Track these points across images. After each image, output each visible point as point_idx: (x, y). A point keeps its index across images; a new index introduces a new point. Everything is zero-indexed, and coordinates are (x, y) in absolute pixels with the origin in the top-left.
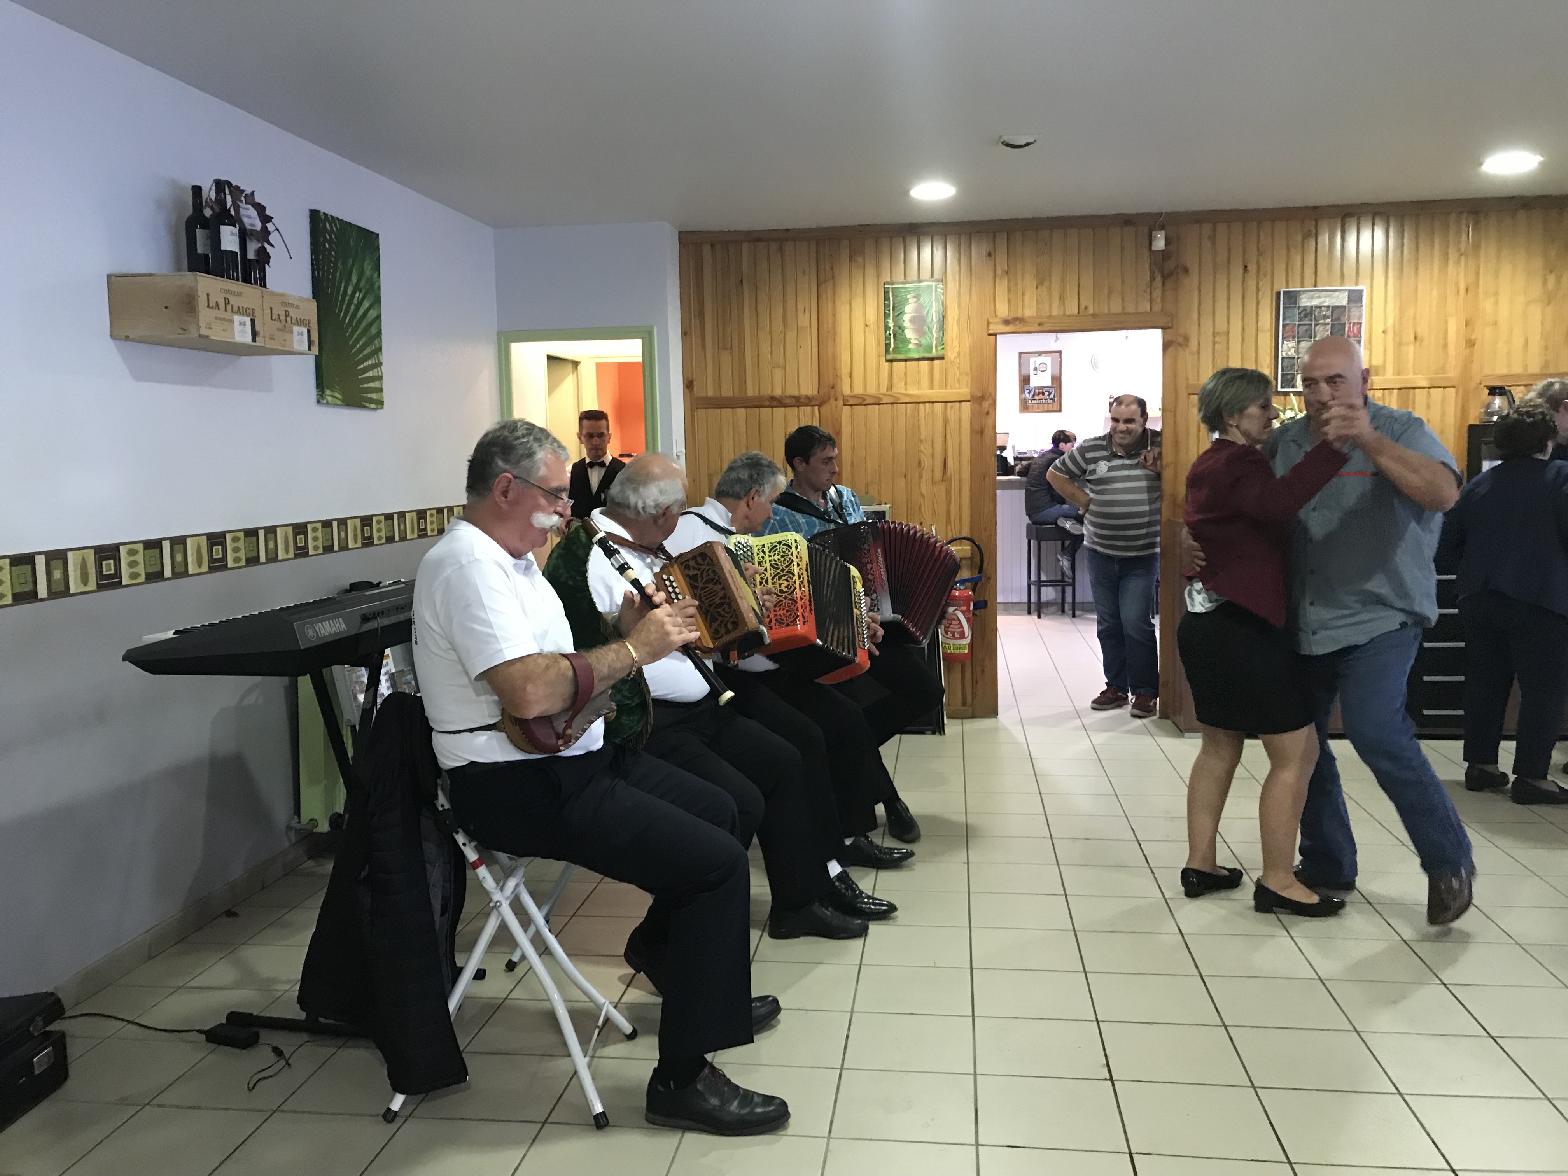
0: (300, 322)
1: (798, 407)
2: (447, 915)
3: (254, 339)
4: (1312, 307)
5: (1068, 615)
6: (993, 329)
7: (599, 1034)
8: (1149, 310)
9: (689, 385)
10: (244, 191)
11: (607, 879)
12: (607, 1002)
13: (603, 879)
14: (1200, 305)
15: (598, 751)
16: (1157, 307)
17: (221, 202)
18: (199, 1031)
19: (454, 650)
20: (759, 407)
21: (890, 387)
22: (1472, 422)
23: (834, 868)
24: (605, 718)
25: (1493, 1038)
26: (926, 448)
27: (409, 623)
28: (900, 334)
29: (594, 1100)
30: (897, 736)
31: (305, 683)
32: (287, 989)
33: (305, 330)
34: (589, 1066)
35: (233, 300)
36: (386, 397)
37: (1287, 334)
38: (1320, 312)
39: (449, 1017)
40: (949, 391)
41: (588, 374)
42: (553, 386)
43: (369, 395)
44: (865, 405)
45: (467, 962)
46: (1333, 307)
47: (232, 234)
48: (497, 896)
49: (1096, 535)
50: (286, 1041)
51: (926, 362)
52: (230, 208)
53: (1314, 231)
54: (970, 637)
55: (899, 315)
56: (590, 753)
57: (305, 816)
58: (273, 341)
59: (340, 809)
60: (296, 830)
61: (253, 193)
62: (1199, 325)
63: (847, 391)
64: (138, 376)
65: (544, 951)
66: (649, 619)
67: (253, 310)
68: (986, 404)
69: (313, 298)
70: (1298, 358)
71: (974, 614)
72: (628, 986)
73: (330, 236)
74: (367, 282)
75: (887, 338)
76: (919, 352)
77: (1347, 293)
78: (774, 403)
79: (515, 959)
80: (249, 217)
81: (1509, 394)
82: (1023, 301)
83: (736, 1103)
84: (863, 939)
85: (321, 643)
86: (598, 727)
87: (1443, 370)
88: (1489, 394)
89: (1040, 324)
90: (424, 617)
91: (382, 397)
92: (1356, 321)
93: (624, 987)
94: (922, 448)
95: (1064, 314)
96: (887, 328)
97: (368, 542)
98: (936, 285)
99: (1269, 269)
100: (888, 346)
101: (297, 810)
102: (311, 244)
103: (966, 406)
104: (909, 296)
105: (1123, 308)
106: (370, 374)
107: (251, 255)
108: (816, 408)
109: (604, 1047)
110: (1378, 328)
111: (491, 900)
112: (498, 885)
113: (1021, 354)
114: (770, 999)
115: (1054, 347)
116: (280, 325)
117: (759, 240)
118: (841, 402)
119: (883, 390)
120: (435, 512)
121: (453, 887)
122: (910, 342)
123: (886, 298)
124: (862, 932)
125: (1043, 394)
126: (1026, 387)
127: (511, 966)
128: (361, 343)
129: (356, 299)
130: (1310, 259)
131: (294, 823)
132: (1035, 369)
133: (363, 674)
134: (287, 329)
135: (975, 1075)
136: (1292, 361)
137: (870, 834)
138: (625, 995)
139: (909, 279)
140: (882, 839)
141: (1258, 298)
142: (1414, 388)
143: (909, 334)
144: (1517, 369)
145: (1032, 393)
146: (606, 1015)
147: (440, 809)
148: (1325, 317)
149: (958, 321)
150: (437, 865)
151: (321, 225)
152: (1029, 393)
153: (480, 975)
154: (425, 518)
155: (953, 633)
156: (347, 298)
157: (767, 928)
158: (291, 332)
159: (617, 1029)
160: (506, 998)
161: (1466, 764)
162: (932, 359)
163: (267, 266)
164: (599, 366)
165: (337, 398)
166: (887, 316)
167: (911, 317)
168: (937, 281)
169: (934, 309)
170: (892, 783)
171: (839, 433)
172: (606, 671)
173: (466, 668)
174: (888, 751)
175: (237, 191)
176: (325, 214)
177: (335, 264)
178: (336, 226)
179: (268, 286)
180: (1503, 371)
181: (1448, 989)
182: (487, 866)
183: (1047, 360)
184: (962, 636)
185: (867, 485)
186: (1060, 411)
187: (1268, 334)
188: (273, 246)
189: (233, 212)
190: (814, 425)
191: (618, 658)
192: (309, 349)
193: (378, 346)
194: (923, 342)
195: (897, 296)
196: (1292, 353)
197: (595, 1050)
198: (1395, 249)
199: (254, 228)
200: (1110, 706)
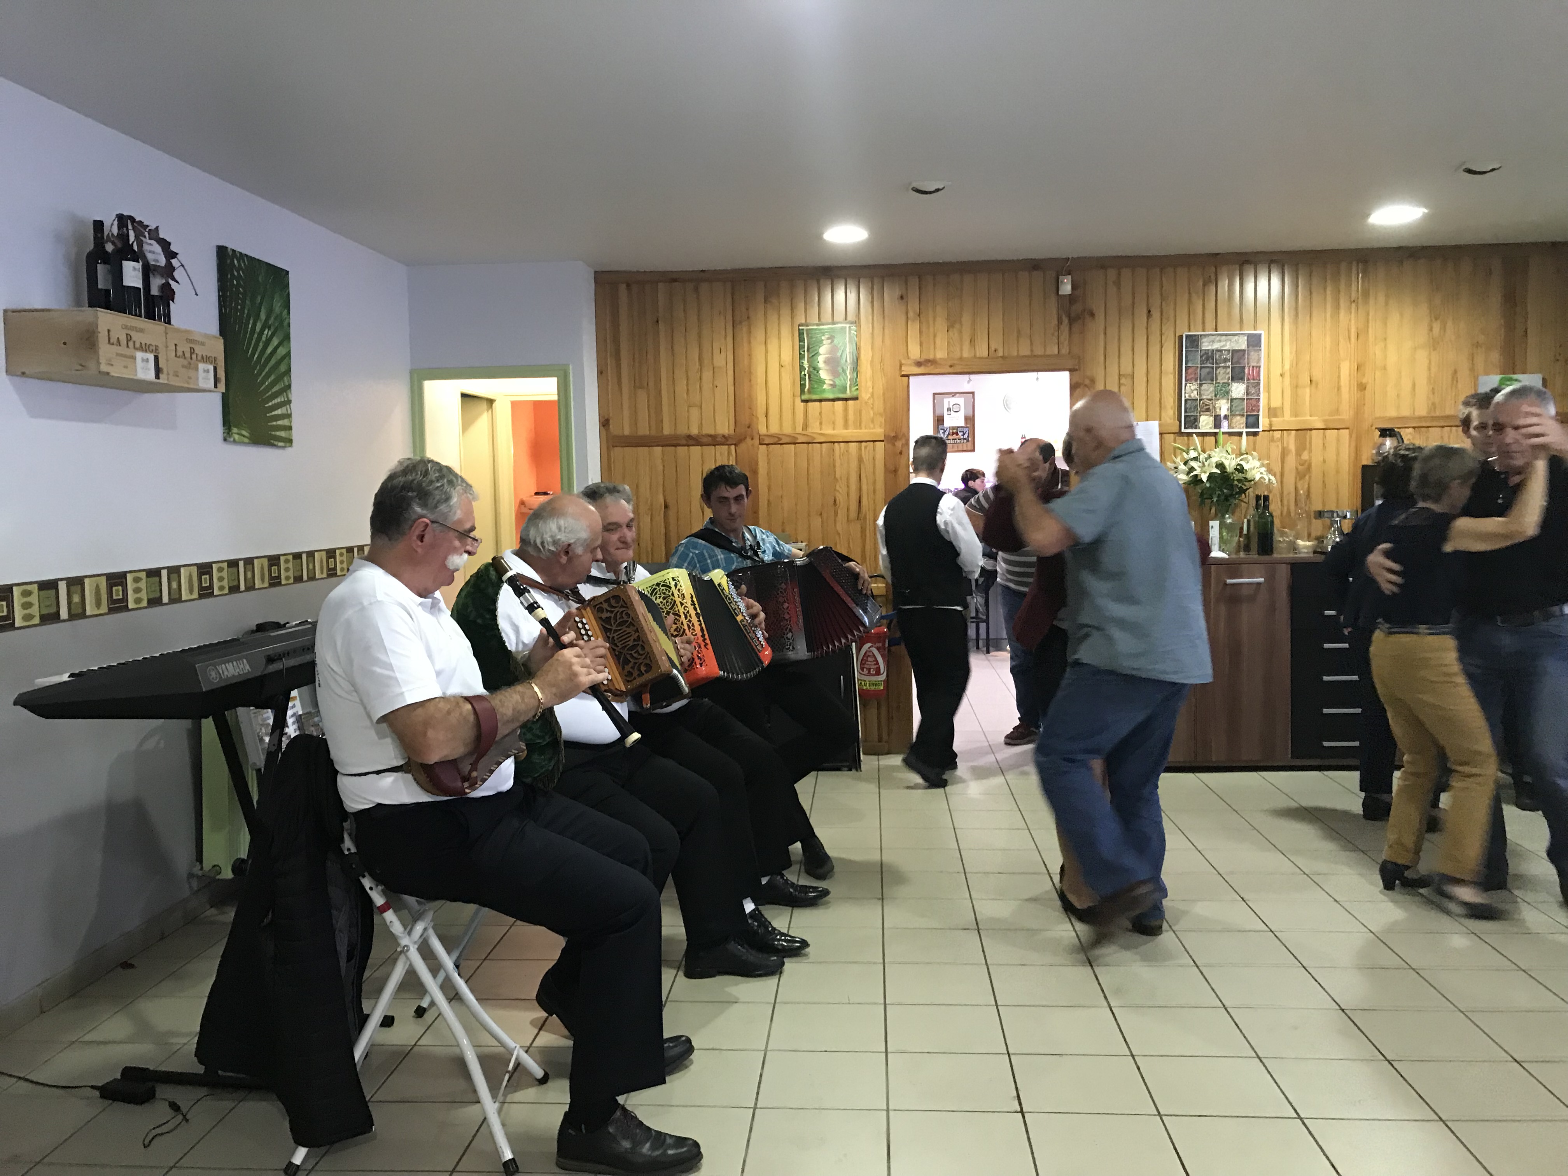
0: (206, 359)
1: (715, 445)
2: (353, 961)
3: (157, 376)
4: (1213, 350)
5: (983, 651)
6: (906, 370)
7: (508, 1081)
8: (1056, 352)
9: (605, 423)
10: (148, 226)
11: (519, 922)
12: (518, 1046)
13: (515, 922)
14: (1105, 348)
15: (508, 791)
16: (1065, 351)
17: (124, 237)
18: (93, 1087)
19: (356, 692)
20: (675, 446)
21: (806, 426)
22: (1365, 463)
23: (749, 906)
24: (515, 758)
25: (1388, 1061)
26: (841, 488)
27: (312, 664)
28: (815, 375)
29: (503, 1147)
30: (813, 773)
31: (208, 725)
32: (185, 1041)
33: (211, 368)
34: (499, 1111)
35: (137, 337)
36: (295, 435)
37: (1190, 377)
38: (1220, 356)
39: (355, 1065)
40: (863, 431)
41: (503, 412)
42: (467, 424)
43: (278, 433)
44: (781, 444)
45: (373, 1009)
46: (1233, 351)
47: (134, 269)
48: (405, 941)
49: (1009, 572)
50: (183, 1096)
51: (840, 403)
52: (132, 244)
53: (1213, 278)
54: (885, 674)
55: (813, 356)
56: (500, 794)
57: (207, 864)
58: (177, 378)
59: (243, 854)
60: (198, 877)
61: (157, 228)
62: (1105, 368)
63: (763, 430)
64: (34, 413)
65: (454, 997)
66: (557, 660)
67: (156, 346)
68: (899, 444)
69: (221, 335)
70: (1201, 400)
71: (889, 651)
72: (540, 1029)
73: (238, 273)
74: (276, 319)
75: (802, 379)
76: (833, 393)
77: (1246, 338)
78: (691, 442)
79: (425, 1004)
80: (154, 253)
81: (1398, 436)
82: (935, 343)
83: (648, 1145)
84: (778, 976)
85: (223, 684)
86: (508, 767)
87: (1337, 411)
88: (1381, 436)
89: (951, 366)
90: (326, 660)
91: (291, 435)
92: (1255, 364)
93: (536, 1031)
94: (838, 488)
95: (975, 356)
96: (802, 368)
97: (275, 582)
98: (850, 327)
99: (1172, 313)
100: (803, 386)
101: (199, 858)
102: (219, 280)
103: (880, 446)
104: (823, 338)
105: (1032, 351)
106: (279, 412)
107: (155, 291)
108: (733, 447)
109: (515, 1091)
110: (1276, 371)
111: (398, 945)
112: (405, 929)
113: (934, 394)
114: (684, 1039)
115: (967, 388)
116: (185, 362)
117: (675, 280)
118: (757, 441)
119: (799, 429)
120: (344, 551)
121: (360, 933)
122: (824, 383)
123: (801, 340)
124: (776, 970)
125: (957, 434)
126: (941, 427)
127: (420, 1012)
128: (269, 380)
129: (264, 336)
130: (1211, 305)
131: (196, 870)
132: (949, 409)
133: (269, 716)
134: (192, 366)
135: (888, 1110)
136: (1194, 403)
137: (785, 872)
138: (538, 1038)
139: (823, 320)
140: (795, 877)
141: (1161, 341)
142: (1311, 430)
143: (824, 375)
144: (1406, 412)
145: (947, 433)
146: (517, 1059)
147: (347, 853)
148: (1226, 360)
149: (872, 362)
150: (343, 910)
151: (229, 261)
152: (944, 433)
153: (388, 1022)
154: (334, 557)
155: (869, 670)
156: (256, 336)
157: (683, 968)
158: (197, 369)
159: (528, 1073)
160: (415, 1045)
161: (1363, 794)
162: (846, 400)
163: (171, 302)
164: (514, 404)
165: (244, 436)
166: (801, 357)
167: (826, 358)
168: (852, 323)
169: (848, 350)
170: (808, 820)
171: (755, 472)
172: (509, 712)
173: (369, 708)
174: (804, 788)
175: (140, 226)
176: (234, 251)
177: (244, 302)
178: (244, 262)
179: (172, 322)
180: (1392, 413)
181: (1346, 1014)
182: (395, 911)
183: (960, 400)
184: (878, 673)
185: (783, 523)
186: (973, 450)
187: (1172, 377)
188: (177, 282)
189: (135, 248)
190: (731, 463)
191: (523, 699)
192: (216, 386)
193: (287, 384)
194: (837, 383)
195: (812, 338)
196: (1194, 395)
197: (505, 1095)
198: (1290, 295)
199: (158, 264)
200: (1022, 741)
